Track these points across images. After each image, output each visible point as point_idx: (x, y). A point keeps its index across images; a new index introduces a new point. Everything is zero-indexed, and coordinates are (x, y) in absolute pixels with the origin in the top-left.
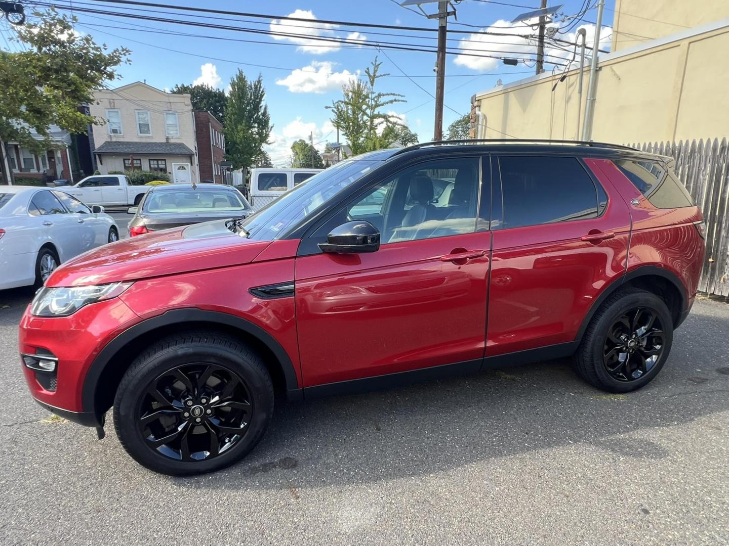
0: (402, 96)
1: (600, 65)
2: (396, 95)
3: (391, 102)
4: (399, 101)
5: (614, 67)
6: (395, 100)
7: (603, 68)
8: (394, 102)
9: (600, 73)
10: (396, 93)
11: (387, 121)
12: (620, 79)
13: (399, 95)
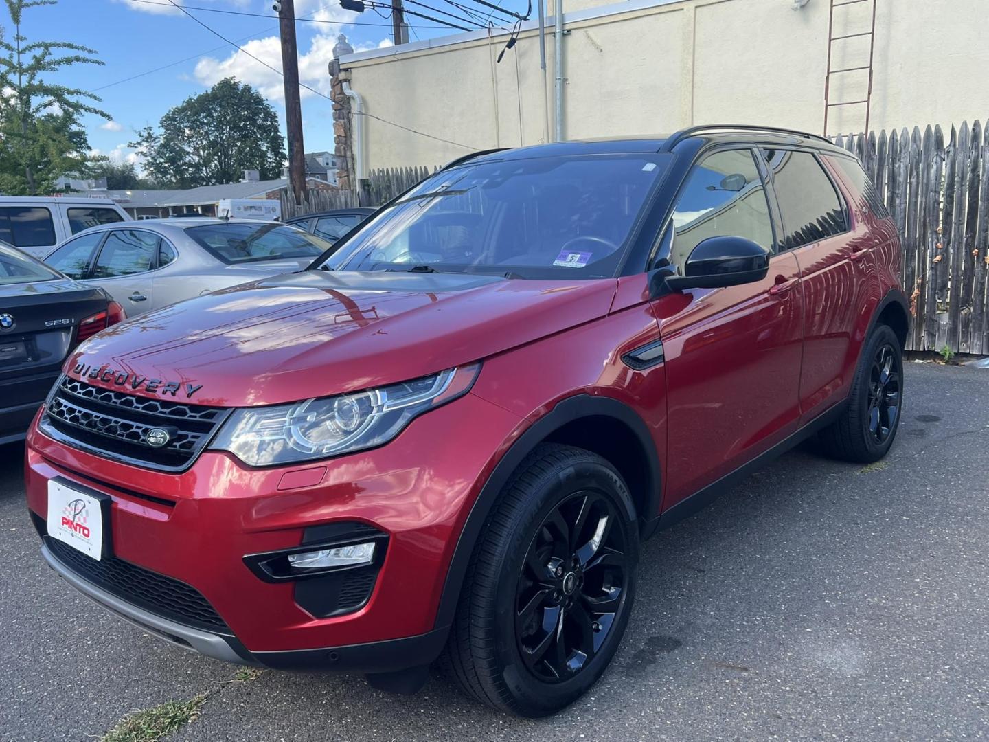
0: (90, 51)
1: (567, 27)
2: (76, 48)
3: (69, 61)
4: (85, 60)
5: (591, 32)
6: (78, 59)
7: (573, 31)
8: (75, 63)
9: (570, 39)
10: (75, 45)
11: (60, 99)
12: (601, 51)
13: (83, 49)
